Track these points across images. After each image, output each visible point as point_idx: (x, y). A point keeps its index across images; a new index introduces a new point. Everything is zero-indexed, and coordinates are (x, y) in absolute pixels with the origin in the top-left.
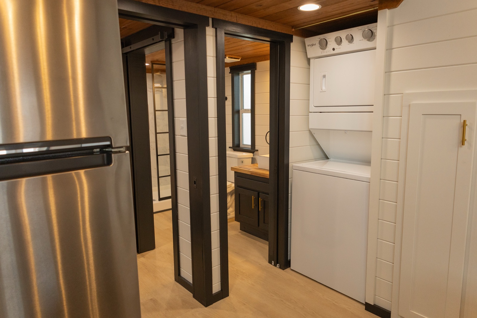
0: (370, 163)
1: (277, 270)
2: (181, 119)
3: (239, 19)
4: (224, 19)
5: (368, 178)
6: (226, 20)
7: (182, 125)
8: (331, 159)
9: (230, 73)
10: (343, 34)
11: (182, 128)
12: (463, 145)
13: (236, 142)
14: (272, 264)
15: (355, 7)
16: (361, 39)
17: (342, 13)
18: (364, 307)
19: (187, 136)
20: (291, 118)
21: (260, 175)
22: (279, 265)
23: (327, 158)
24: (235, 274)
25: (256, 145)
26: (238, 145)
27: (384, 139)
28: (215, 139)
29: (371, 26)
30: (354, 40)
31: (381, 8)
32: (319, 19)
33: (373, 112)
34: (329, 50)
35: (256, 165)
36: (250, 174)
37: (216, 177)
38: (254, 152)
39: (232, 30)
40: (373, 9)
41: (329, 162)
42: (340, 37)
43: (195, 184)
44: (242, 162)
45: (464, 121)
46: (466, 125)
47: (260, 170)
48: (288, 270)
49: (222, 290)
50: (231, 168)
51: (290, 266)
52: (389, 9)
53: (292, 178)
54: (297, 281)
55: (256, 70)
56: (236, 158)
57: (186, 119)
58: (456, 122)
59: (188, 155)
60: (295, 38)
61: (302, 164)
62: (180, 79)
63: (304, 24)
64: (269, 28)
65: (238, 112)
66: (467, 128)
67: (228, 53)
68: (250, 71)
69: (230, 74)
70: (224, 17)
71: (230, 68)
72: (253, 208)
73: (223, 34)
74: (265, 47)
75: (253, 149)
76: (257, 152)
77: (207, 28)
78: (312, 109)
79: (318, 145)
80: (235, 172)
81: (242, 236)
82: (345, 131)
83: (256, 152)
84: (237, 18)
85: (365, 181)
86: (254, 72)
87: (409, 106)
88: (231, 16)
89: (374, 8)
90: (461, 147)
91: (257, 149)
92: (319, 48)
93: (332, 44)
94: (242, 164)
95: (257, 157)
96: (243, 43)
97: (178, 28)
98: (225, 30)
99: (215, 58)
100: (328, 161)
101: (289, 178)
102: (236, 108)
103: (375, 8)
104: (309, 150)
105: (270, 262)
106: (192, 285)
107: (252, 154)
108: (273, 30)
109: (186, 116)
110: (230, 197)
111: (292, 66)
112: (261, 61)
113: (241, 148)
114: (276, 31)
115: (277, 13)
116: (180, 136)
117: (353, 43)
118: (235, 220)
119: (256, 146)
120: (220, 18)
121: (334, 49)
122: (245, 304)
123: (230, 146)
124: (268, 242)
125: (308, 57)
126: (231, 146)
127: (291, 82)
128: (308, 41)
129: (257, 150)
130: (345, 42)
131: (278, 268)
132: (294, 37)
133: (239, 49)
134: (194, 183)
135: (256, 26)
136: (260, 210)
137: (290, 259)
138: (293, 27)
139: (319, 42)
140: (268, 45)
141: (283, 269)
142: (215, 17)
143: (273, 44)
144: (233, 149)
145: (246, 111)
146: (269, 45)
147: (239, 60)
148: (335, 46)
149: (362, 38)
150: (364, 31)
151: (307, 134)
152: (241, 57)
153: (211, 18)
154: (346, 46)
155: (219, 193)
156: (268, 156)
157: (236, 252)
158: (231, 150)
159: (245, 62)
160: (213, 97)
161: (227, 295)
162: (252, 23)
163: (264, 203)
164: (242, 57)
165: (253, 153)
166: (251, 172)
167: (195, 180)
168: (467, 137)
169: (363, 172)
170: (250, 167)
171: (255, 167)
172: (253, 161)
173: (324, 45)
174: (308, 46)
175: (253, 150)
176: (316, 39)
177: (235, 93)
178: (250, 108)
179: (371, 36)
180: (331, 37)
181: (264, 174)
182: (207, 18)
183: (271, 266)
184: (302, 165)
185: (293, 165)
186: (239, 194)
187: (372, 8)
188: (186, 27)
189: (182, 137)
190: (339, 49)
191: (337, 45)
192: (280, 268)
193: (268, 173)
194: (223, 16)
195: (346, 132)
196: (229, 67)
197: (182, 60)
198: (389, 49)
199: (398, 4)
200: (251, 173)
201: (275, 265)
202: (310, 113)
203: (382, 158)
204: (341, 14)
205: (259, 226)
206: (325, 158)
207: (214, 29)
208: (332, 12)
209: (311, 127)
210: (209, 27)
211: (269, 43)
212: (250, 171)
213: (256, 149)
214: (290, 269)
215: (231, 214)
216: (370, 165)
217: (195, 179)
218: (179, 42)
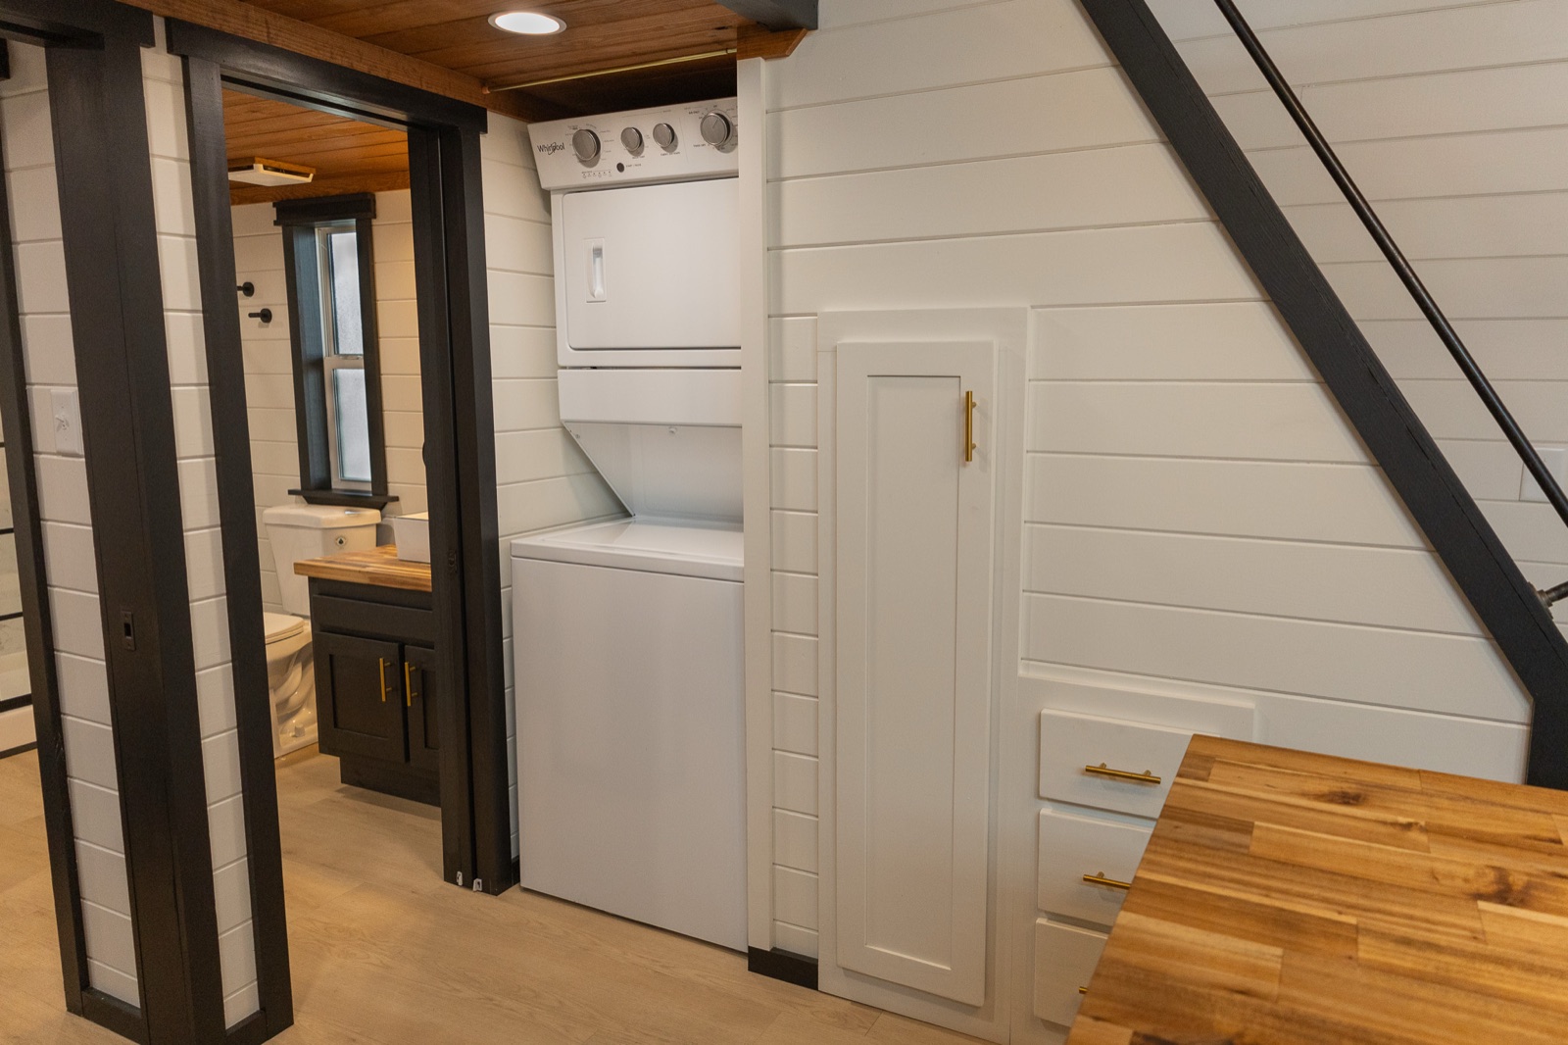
0: (742, 522)
1: (473, 900)
2: (54, 390)
3: (279, 33)
4: (216, 26)
5: (739, 568)
6: (227, 29)
7: (62, 415)
8: (638, 517)
9: (276, 223)
10: (645, 120)
11: (63, 424)
12: (967, 460)
13: (316, 472)
14: (457, 884)
15: (672, 42)
16: (701, 143)
17: (635, 54)
18: (745, 962)
19: (82, 452)
20: (496, 385)
21: (403, 583)
22: (480, 881)
23: (625, 513)
24: (318, 941)
25: (390, 479)
26: (326, 484)
27: (774, 449)
28: (206, 462)
29: (722, 104)
30: (677, 142)
31: (746, 54)
32: (566, 66)
33: (739, 368)
34: (605, 169)
35: (389, 549)
36: (365, 581)
37: (218, 602)
38: (385, 504)
39: (253, 71)
40: (724, 53)
41: (630, 525)
42: (637, 130)
43: (128, 633)
44: (341, 542)
45: (968, 393)
46: (974, 405)
47: (404, 565)
48: (513, 893)
49: (263, 1008)
50: (296, 565)
51: (517, 879)
52: (766, 59)
53: (510, 586)
54: (541, 924)
55: (375, 217)
56: (316, 529)
57: (77, 388)
58: (948, 399)
59: (91, 528)
60: (493, 118)
61: (540, 537)
62: (44, 237)
63: (521, 76)
64: (397, 77)
65: (318, 364)
66: (975, 413)
67: (260, 151)
68: (353, 222)
69: (279, 229)
70: (214, 18)
71: (274, 205)
72: (384, 699)
73: (217, 82)
74: (392, 142)
75: (378, 495)
76: (396, 503)
77: (146, 54)
78: (566, 356)
79: (595, 472)
80: (312, 580)
81: (350, 802)
82: (671, 425)
83: (390, 506)
84: (268, 28)
85: (731, 578)
86: (370, 227)
87: (835, 350)
88: (246, 18)
89: (727, 49)
90: (965, 465)
91: (396, 495)
92: (577, 160)
93: (613, 150)
94: (341, 548)
95: (395, 522)
96: (311, 119)
97: (22, 41)
98: (222, 66)
99: (188, 165)
100: (630, 523)
101: (502, 586)
102: (308, 350)
103: (730, 51)
104: (565, 493)
105: (450, 878)
106: (139, 1014)
107: (377, 512)
108: (412, 84)
109: (74, 379)
110: (300, 669)
111: (487, 213)
112: (389, 189)
113: (335, 492)
114: (424, 88)
115: (418, 28)
116: (55, 457)
117: (676, 151)
118: (322, 751)
119: (390, 485)
120: (198, 21)
121: (621, 167)
122: (354, 1040)
123: (292, 488)
124: (439, 810)
125: (544, 186)
126: (298, 487)
127: (488, 264)
128: (542, 133)
129: (396, 499)
130: (651, 146)
131: (476, 894)
132: (490, 115)
133: (301, 140)
134: (123, 633)
135: (345, 64)
136: (409, 704)
137: (518, 856)
138: (485, 81)
139: (574, 139)
140: (400, 134)
141: (496, 894)
142: (180, 16)
143: (420, 134)
144: (305, 497)
145: (348, 360)
146: (405, 136)
147: (309, 180)
148: (626, 158)
149: (701, 140)
150: (704, 119)
151: (556, 438)
152: (314, 170)
153: (159, 15)
154: (654, 161)
155: (233, 661)
156: (425, 516)
157: (324, 865)
158: (296, 502)
159: (334, 188)
160: (189, 307)
161: (288, 1021)
162: (332, 53)
163: (424, 678)
164: (318, 169)
165: (381, 507)
166: (370, 576)
167: (129, 620)
168: (975, 440)
169: (721, 552)
170: (369, 560)
171: (386, 556)
172: (383, 535)
173: (589, 150)
174: (541, 149)
175: (381, 499)
176: (562, 130)
177: (303, 296)
178: (360, 351)
179: (725, 135)
180: (611, 126)
181: (418, 579)
182: (146, 16)
183: (455, 891)
184: (543, 540)
185: (513, 541)
186: (331, 656)
187: (722, 50)
188: (54, 39)
189: (64, 458)
190: (637, 169)
191: (631, 156)
192: (486, 890)
193: (426, 573)
194: (210, 14)
195: (672, 429)
196: (271, 204)
197: (45, 165)
198: (774, 180)
199: (789, 45)
200: (370, 578)
201: (468, 885)
202: (559, 371)
203: (774, 506)
204: (631, 56)
205: (407, 758)
206: (619, 515)
207: (178, 61)
208: (605, 46)
209: (565, 414)
210: (153, 49)
211: (405, 128)
212: (367, 572)
213: (392, 493)
214: (518, 890)
215: (306, 729)
216: (743, 531)
217: (126, 615)
218: (31, 93)
